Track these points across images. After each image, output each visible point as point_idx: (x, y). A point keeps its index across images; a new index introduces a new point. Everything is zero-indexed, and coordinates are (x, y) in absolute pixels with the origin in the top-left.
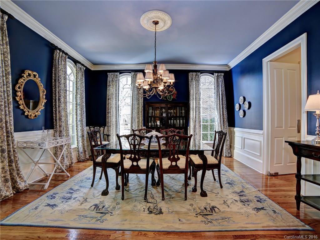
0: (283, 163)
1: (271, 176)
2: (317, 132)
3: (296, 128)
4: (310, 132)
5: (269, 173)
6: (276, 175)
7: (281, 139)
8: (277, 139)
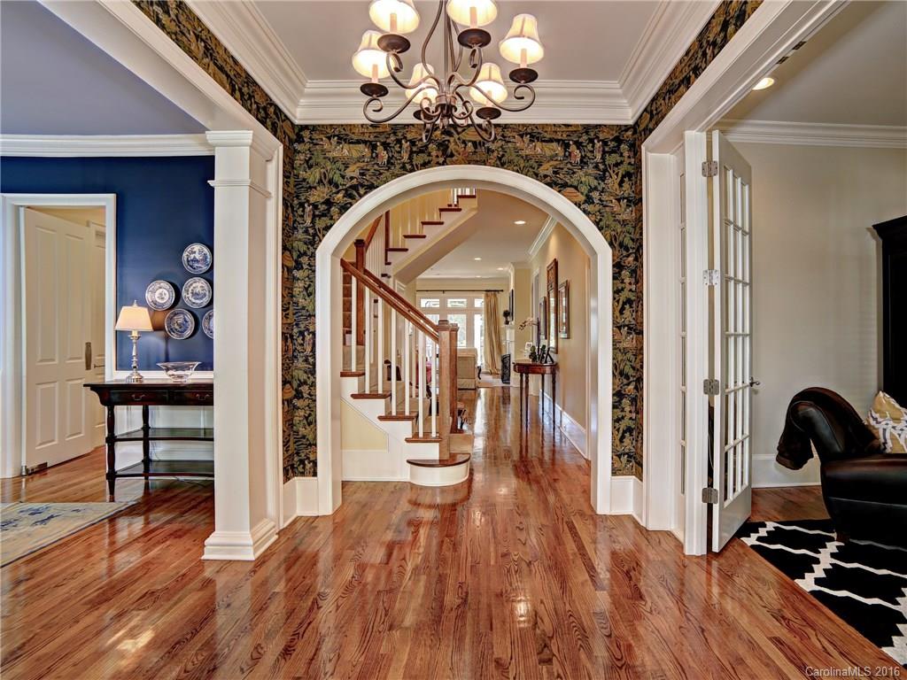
0: (57, 439)
1: (30, 475)
2: (134, 365)
3: (84, 360)
4: (121, 365)
5: (24, 470)
6: (43, 469)
7: (52, 385)
8: (40, 386)
